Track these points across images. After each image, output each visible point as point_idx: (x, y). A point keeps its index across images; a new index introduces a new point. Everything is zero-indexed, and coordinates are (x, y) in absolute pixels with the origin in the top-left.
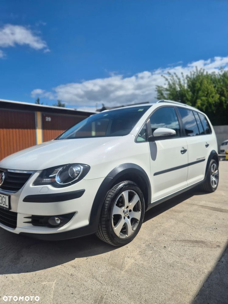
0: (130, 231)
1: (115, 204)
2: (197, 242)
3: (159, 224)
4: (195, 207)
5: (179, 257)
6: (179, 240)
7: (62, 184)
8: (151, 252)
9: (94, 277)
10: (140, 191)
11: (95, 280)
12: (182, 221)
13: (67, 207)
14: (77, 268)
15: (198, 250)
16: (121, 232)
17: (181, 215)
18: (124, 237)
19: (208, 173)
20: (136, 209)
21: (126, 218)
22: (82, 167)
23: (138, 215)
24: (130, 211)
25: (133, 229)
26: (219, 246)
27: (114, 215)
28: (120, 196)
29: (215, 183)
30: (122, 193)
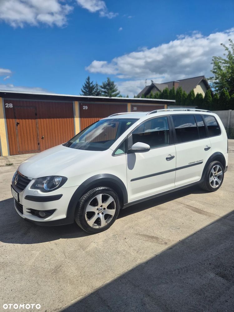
0: (104, 223)
1: (89, 204)
2: (153, 237)
3: (136, 219)
5: (130, 247)
6: (141, 234)
7: (49, 189)
8: (113, 241)
9: (64, 253)
10: (115, 194)
11: (63, 254)
12: (158, 219)
13: (50, 206)
14: (57, 245)
15: (148, 244)
16: (95, 223)
17: (161, 212)
18: (98, 227)
20: (110, 207)
21: (101, 214)
22: (61, 178)
23: (112, 212)
24: (104, 209)
25: (106, 222)
26: (166, 243)
27: (87, 212)
28: (93, 198)
29: (217, 183)
30: (96, 197)
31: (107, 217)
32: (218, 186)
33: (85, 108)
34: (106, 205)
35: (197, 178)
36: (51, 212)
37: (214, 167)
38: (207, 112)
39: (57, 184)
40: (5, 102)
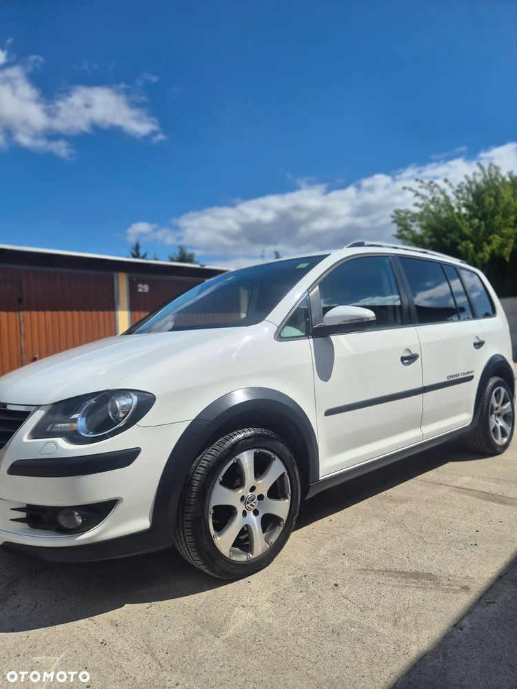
0: (260, 545)
1: (218, 482)
2: (416, 575)
3: (343, 530)
4: (442, 491)
5: (362, 610)
6: (376, 568)
7: (91, 435)
8: (300, 595)
9: (150, 651)
10: (287, 452)
11: (149, 658)
12: (400, 523)
13: (98, 487)
14: (121, 628)
15: (414, 595)
16: (234, 545)
17: (402, 509)
18: (243, 558)
19: (482, 409)
20: (276, 492)
21: (251, 514)
22: (135, 399)
23: (281, 508)
24: (261, 497)
25: (267, 541)
26: (466, 589)
27: (214, 508)
28: (231, 462)
29: (504, 434)
30: (237, 457)
31: (269, 522)
32: (505, 440)
33: (143, 289)
34: (264, 485)
35: (464, 419)
36: (99, 511)
37: (494, 392)
39: (122, 415)
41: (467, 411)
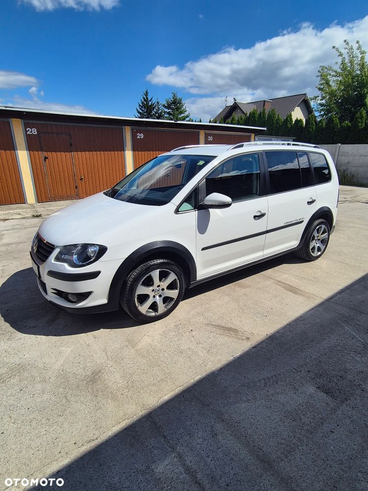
0: (162, 308)
1: (140, 284)
2: (230, 329)
3: (208, 301)
5: (197, 344)
6: (213, 324)
7: (81, 264)
8: (174, 334)
9: (105, 351)
10: (178, 270)
11: (104, 353)
13: (83, 286)
14: (97, 339)
16: (149, 309)
18: (153, 314)
19: (306, 238)
20: (171, 287)
21: (157, 297)
22: (98, 247)
23: (174, 294)
24: (163, 290)
25: (166, 307)
26: (248, 338)
27: (138, 295)
28: (147, 276)
29: (319, 249)
30: (150, 273)
31: (166, 300)
32: (320, 253)
33: (140, 136)
34: (165, 284)
35: (294, 243)
36: (85, 296)
37: (318, 228)
38: (314, 147)
39: (92, 255)
40: (26, 126)
41: (296, 240)
